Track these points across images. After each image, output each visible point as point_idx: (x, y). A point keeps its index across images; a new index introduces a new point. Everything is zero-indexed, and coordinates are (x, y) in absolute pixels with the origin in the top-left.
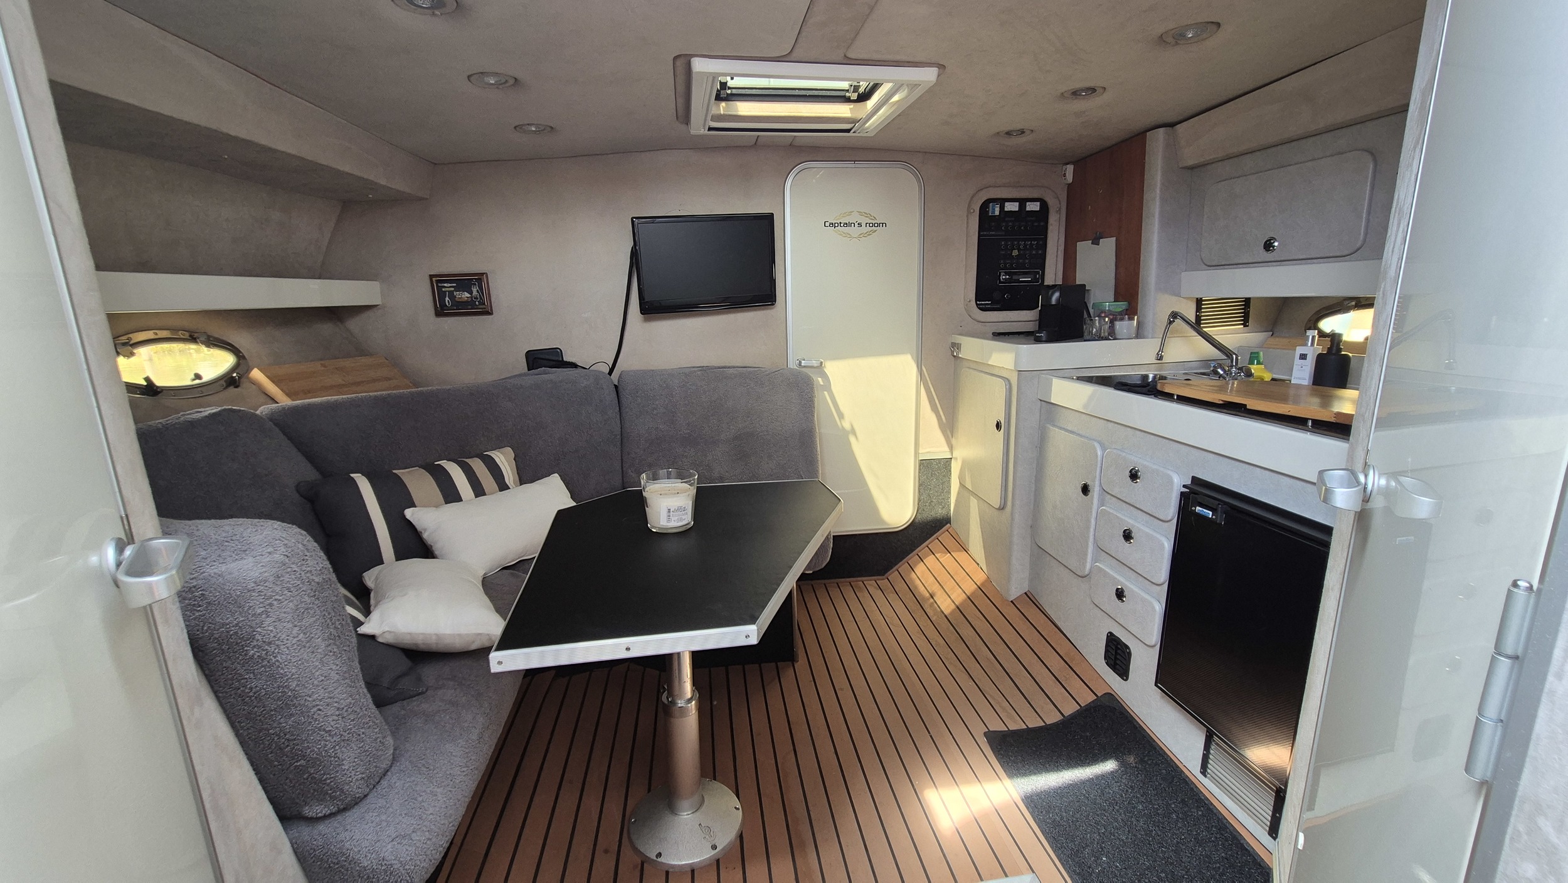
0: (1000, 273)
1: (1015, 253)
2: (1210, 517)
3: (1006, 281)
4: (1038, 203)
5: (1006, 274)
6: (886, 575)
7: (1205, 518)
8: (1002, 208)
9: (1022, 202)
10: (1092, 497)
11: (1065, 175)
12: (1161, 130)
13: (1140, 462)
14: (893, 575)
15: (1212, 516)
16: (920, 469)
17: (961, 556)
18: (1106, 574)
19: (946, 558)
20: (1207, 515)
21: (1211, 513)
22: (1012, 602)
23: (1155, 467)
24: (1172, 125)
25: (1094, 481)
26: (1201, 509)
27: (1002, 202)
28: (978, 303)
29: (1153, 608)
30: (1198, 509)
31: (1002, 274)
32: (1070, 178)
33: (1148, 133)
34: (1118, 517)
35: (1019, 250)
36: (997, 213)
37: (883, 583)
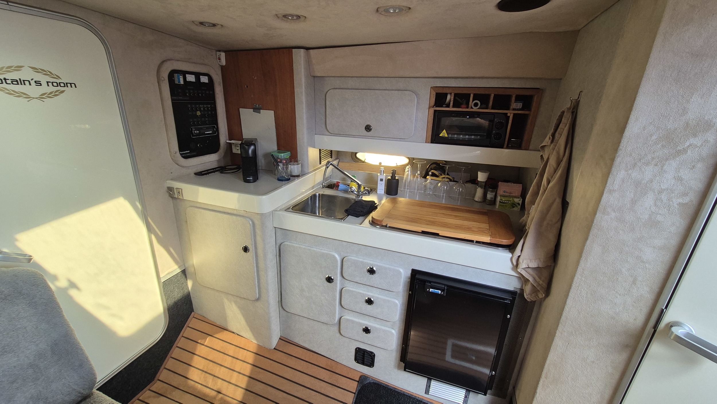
0: (191, 128)
1: (199, 113)
2: (440, 293)
3: (197, 135)
4: (207, 77)
5: (196, 130)
6: (156, 378)
7: (437, 294)
8: (185, 78)
9: (198, 75)
10: (336, 284)
11: (219, 59)
12: (302, 50)
13: (375, 264)
14: (163, 374)
15: (441, 293)
16: (164, 289)
17: (224, 335)
18: (353, 322)
19: (208, 341)
20: (438, 293)
21: (440, 291)
22: (274, 349)
23: (388, 266)
24: (307, 49)
25: (337, 275)
26: (432, 290)
27: (184, 73)
28: (181, 153)
29: (392, 333)
30: (431, 290)
31: (193, 129)
32: (223, 62)
33: (294, 50)
34: (361, 293)
35: (201, 111)
36: (182, 82)
37: (156, 386)
